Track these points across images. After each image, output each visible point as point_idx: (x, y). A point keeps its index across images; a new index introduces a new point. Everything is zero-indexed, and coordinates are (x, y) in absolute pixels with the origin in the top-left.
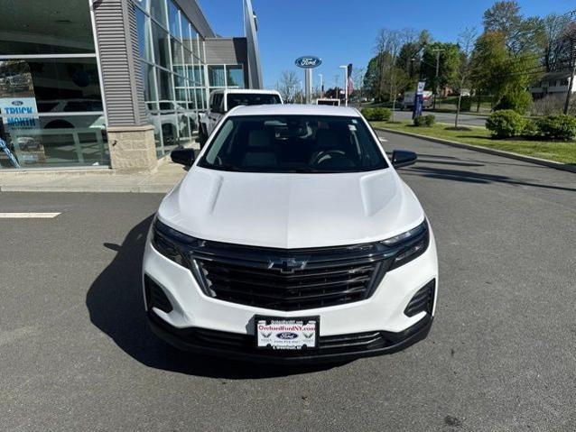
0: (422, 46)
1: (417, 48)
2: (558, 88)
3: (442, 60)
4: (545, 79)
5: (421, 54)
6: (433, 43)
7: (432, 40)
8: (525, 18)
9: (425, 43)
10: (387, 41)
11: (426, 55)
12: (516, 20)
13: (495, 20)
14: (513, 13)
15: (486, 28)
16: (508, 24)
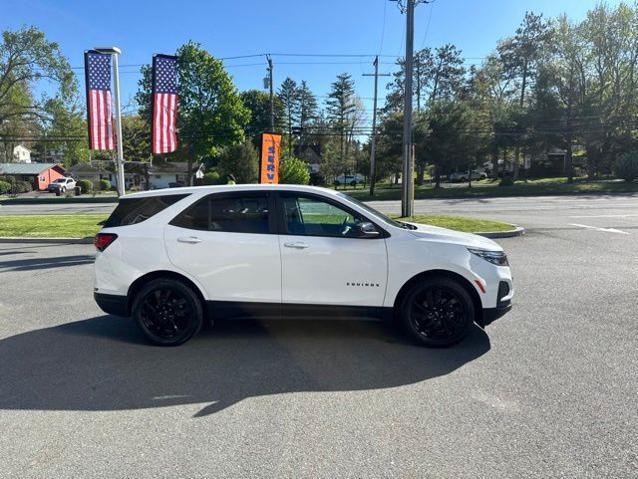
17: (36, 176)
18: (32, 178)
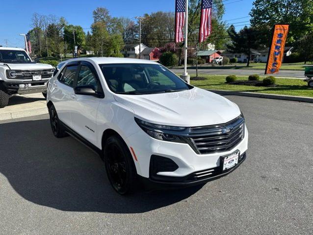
0: (62, 26)
1: (60, 27)
2: (131, 52)
3: (76, 35)
4: (125, 48)
5: (63, 30)
6: (68, 25)
7: (67, 23)
8: (112, 17)
9: (64, 25)
10: (39, 21)
11: (66, 31)
12: (108, 17)
13: (99, 16)
14: (106, 14)
15: (95, 20)
16: (105, 19)
17: (209, 56)
18: (207, 57)
